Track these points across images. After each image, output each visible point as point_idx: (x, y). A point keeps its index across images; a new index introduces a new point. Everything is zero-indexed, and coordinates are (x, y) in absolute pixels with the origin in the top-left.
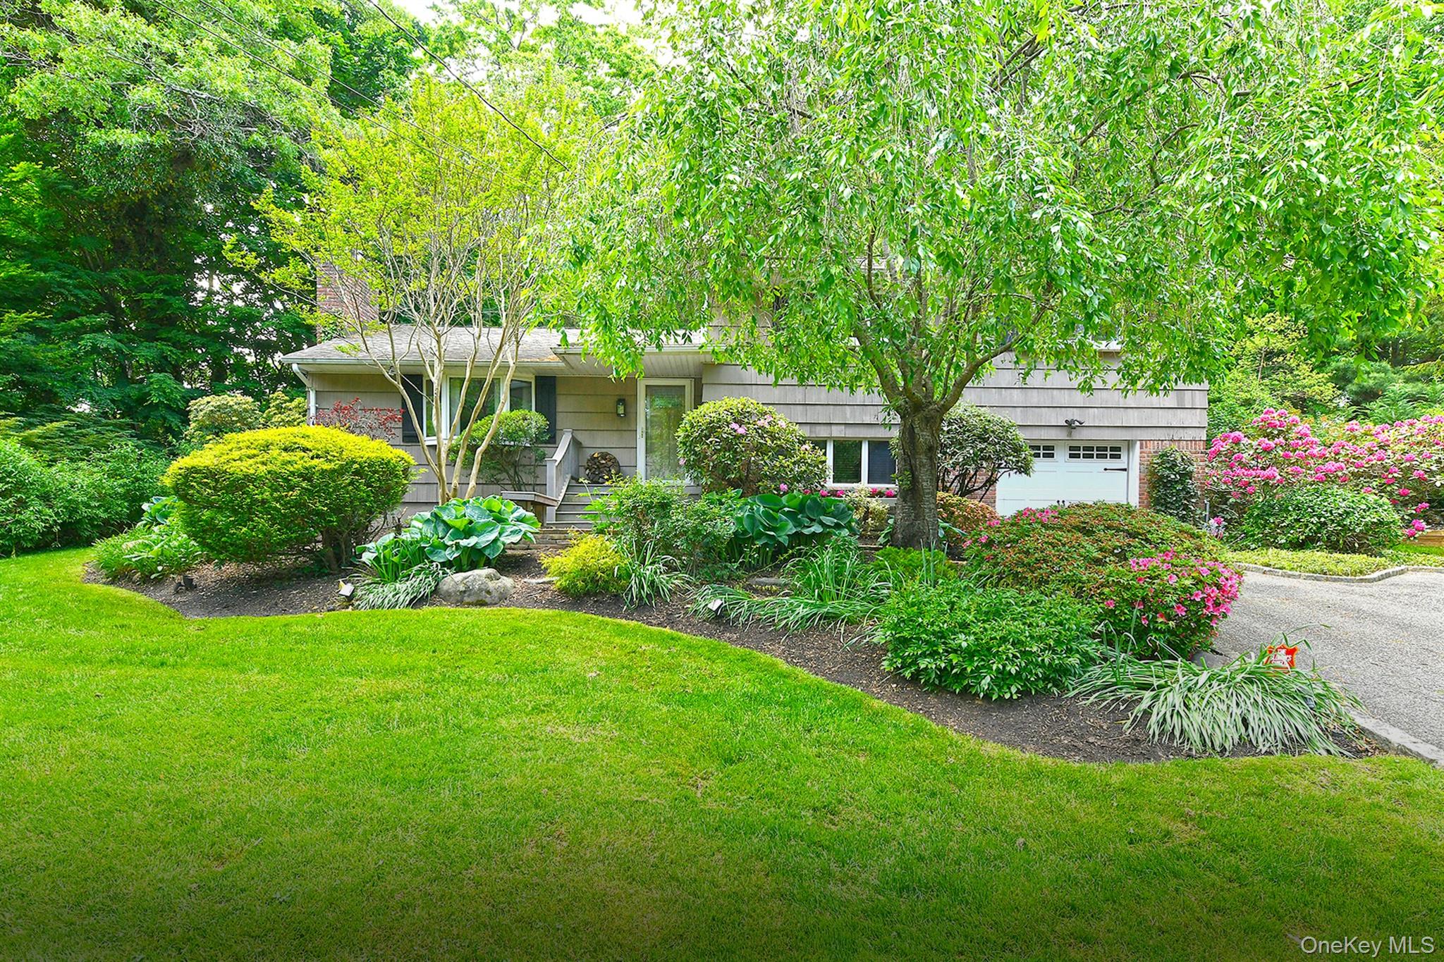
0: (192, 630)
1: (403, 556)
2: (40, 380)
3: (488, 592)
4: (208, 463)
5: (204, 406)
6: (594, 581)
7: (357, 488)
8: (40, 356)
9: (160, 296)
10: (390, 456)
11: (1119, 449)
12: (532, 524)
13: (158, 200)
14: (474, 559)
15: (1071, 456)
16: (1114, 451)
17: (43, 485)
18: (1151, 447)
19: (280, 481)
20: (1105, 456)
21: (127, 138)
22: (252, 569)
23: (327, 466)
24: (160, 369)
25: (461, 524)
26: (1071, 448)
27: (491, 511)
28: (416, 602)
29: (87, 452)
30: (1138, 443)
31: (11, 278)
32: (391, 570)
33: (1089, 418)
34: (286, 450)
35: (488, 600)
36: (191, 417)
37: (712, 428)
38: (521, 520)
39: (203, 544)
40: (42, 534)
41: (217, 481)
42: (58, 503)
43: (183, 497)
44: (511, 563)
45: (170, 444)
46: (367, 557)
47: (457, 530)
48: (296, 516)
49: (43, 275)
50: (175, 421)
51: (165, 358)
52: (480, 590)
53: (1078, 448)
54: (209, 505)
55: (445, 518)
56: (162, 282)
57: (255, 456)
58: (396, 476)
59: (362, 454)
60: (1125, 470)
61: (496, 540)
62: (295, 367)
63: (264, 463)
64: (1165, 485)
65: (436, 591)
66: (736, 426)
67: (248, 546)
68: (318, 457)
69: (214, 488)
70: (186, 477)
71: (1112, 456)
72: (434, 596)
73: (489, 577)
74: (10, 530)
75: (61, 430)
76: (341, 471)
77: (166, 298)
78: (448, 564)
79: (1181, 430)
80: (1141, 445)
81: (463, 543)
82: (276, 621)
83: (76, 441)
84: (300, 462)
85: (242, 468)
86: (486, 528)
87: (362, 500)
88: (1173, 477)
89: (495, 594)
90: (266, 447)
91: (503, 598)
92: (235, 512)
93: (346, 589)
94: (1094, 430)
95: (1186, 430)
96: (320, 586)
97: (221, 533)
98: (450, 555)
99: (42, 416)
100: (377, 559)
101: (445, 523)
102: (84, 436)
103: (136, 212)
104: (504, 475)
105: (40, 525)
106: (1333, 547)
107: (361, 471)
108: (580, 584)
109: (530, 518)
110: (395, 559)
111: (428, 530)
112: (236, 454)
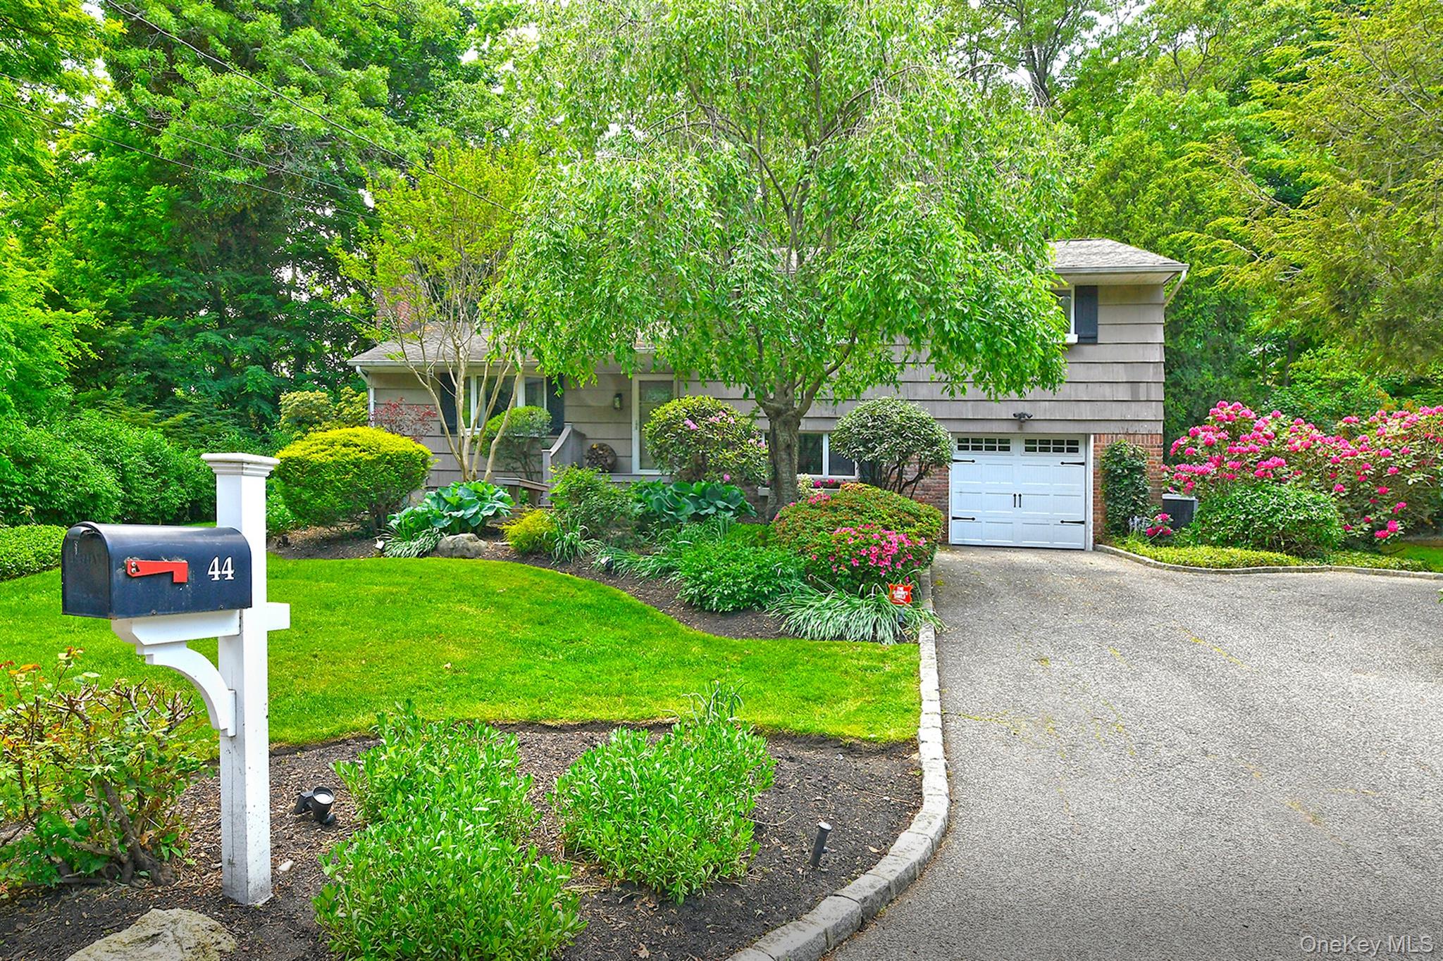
0: (290, 565)
1: (416, 524)
2: (169, 377)
3: (468, 550)
4: (298, 455)
5: (291, 399)
6: (535, 543)
7: (389, 474)
8: (168, 355)
9: (254, 296)
10: (412, 449)
11: (1076, 443)
12: (509, 503)
13: (255, 209)
14: (462, 526)
15: (1027, 450)
16: (1071, 445)
17: (178, 469)
18: (1105, 442)
19: (340, 468)
20: (1061, 450)
21: (237, 175)
22: (324, 531)
23: (369, 458)
24: (254, 362)
25: (454, 501)
26: (1027, 442)
27: (476, 492)
28: (423, 554)
29: (204, 440)
30: (1092, 437)
31: (148, 286)
32: (408, 533)
33: (1039, 411)
34: (344, 445)
35: (468, 555)
36: (282, 410)
37: (669, 425)
38: (501, 499)
39: (294, 511)
40: (179, 509)
41: (303, 467)
42: (188, 484)
43: (283, 479)
44: (487, 531)
45: (264, 432)
46: (393, 523)
47: (452, 505)
48: (351, 493)
49: (170, 281)
50: (266, 409)
51: (257, 350)
52: (463, 548)
53: (1034, 442)
54: (298, 484)
55: (445, 496)
56: (258, 282)
57: (326, 450)
58: (417, 465)
59: (392, 448)
60: (1083, 464)
61: (477, 513)
62: (358, 369)
63: (331, 456)
64: (1113, 479)
65: (435, 549)
66: (688, 422)
67: (322, 514)
68: (364, 451)
69: (301, 472)
70: (285, 464)
71: (1069, 450)
72: (435, 551)
73: (469, 539)
74: (158, 505)
75: (185, 420)
76: (378, 462)
77: (260, 297)
78: (444, 530)
79: (1136, 423)
80: (1095, 439)
81: (454, 514)
82: (336, 562)
83: (195, 431)
84: (353, 454)
85: (318, 458)
86: (471, 504)
87: (393, 483)
88: (1120, 471)
89: (472, 551)
90: (332, 444)
91: (478, 554)
92: (314, 489)
93: (380, 545)
94: (1045, 424)
95: (1141, 424)
96: (365, 543)
97: (305, 502)
98: (445, 523)
99: (170, 408)
100: (400, 525)
101: (444, 499)
102: (201, 425)
103: (238, 219)
104: (519, 464)
105: (177, 502)
106: (1260, 545)
107: (392, 461)
108: (525, 545)
109: (507, 499)
110: (412, 525)
111: (434, 506)
112: (314, 448)
